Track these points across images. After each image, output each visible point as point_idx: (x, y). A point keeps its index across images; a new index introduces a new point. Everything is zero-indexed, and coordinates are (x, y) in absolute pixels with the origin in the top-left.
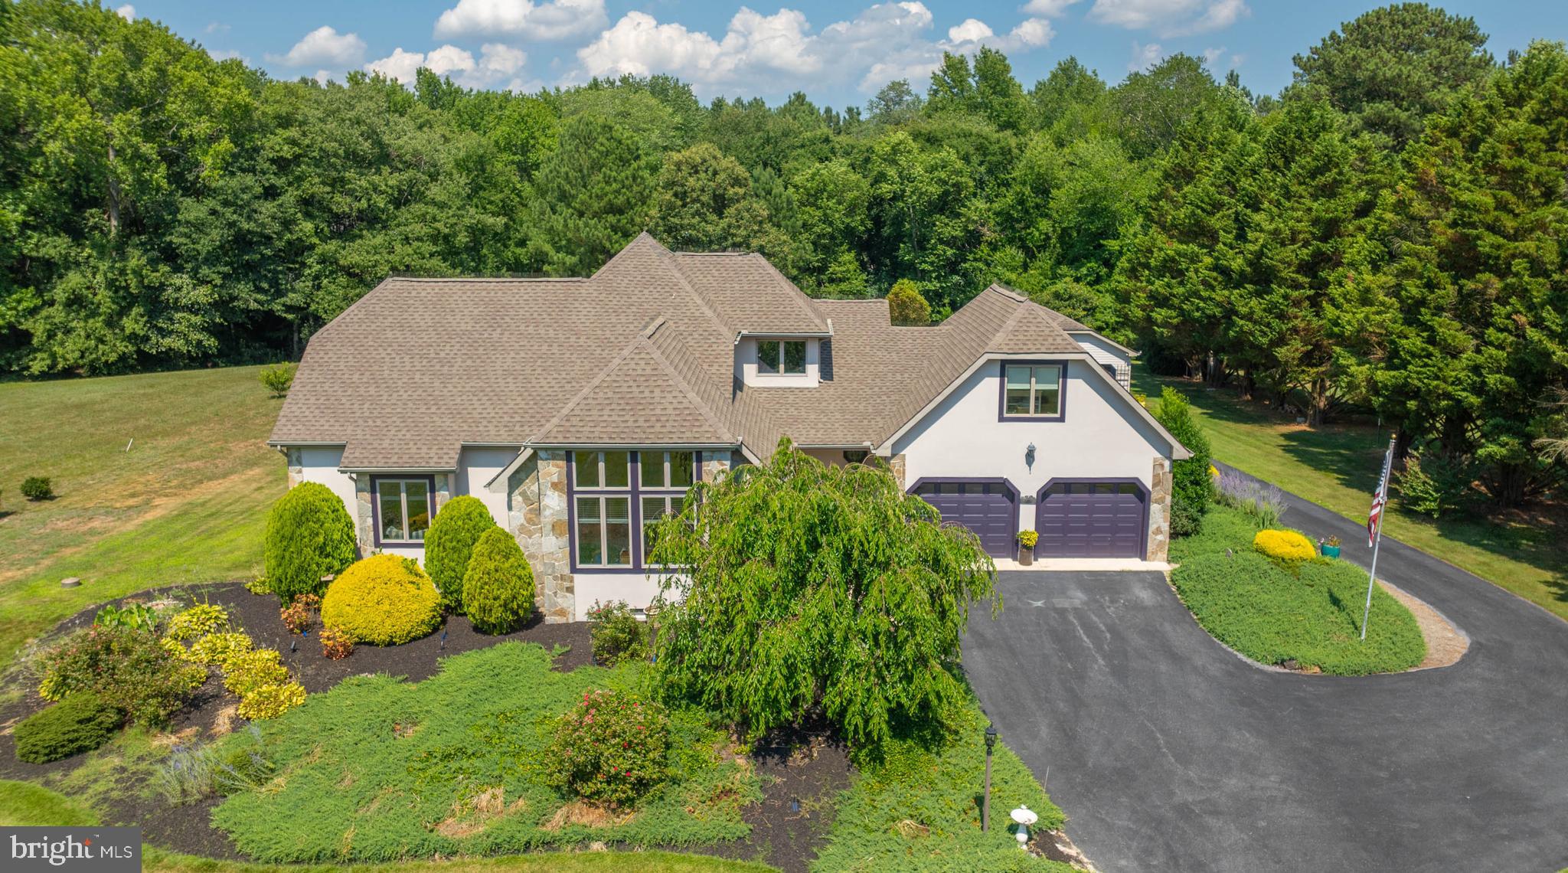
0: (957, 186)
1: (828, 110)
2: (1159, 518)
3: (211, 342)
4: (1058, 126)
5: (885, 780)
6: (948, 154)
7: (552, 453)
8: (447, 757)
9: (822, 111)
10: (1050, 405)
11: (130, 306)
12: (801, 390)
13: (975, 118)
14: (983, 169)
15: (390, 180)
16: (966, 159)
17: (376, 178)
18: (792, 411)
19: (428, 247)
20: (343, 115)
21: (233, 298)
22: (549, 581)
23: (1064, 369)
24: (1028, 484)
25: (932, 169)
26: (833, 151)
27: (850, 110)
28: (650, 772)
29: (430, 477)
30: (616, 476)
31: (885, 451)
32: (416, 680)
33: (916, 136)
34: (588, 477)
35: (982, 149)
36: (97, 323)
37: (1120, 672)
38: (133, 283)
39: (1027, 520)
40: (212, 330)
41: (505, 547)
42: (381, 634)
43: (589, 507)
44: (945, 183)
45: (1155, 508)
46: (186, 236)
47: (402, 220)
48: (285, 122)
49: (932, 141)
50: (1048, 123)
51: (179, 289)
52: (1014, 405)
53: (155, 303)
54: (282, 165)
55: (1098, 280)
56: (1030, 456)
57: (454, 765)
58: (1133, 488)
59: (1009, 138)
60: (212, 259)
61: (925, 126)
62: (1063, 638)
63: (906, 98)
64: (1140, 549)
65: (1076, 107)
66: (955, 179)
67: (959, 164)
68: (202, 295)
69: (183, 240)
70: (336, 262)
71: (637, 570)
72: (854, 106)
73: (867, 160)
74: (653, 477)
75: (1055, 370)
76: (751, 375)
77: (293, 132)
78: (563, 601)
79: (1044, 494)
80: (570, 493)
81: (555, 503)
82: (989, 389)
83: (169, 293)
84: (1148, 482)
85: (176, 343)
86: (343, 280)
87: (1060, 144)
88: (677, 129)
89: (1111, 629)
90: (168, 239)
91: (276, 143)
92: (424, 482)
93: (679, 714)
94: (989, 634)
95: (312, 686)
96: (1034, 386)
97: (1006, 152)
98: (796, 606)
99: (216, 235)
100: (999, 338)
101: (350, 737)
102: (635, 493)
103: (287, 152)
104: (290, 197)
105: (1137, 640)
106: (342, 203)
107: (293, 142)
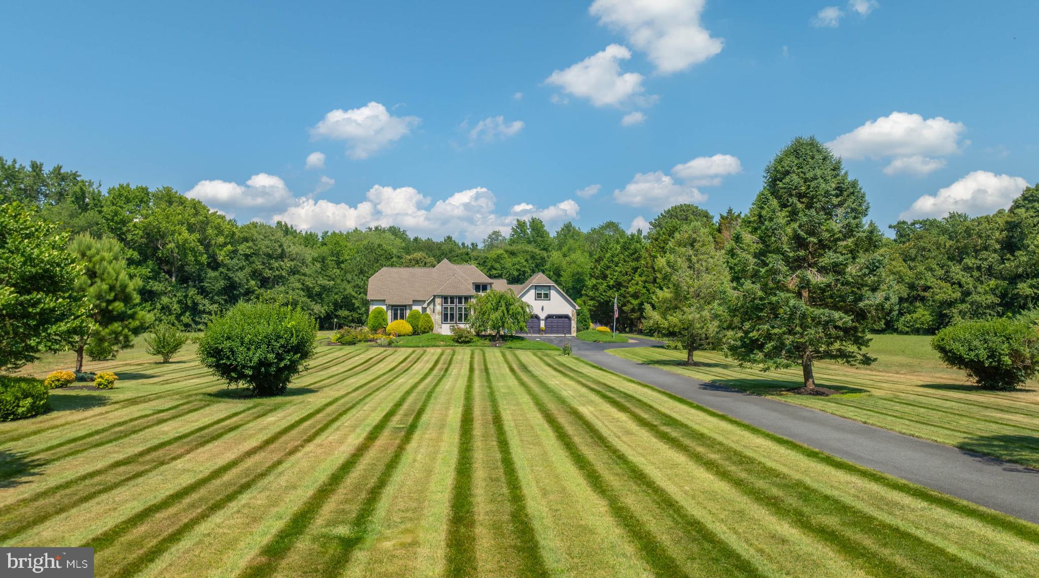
0: (524, 272)
1: (463, 244)
2: (574, 324)
4: (565, 249)
6: (521, 259)
7: (439, 296)
9: (460, 244)
10: (547, 296)
11: (185, 312)
13: (530, 246)
14: (533, 265)
15: (287, 264)
16: (527, 260)
17: (282, 263)
19: (302, 293)
20: (270, 237)
22: (437, 325)
23: (549, 287)
24: (543, 316)
25: (514, 265)
26: (470, 258)
27: (473, 244)
29: (405, 306)
30: (452, 302)
33: (507, 251)
34: (446, 302)
35: (533, 257)
36: (173, 318)
39: (542, 324)
42: (403, 333)
43: (446, 309)
44: (519, 270)
45: (573, 322)
46: (210, 283)
47: (291, 281)
48: (246, 240)
49: (513, 254)
50: (560, 248)
52: (538, 296)
54: (247, 257)
56: (542, 309)
58: (567, 317)
59: (545, 254)
60: (219, 293)
61: (510, 248)
63: (500, 238)
64: (570, 332)
65: (571, 241)
66: (523, 269)
67: (525, 263)
69: (208, 285)
71: (456, 323)
72: (474, 242)
73: (485, 262)
74: (460, 302)
75: (548, 288)
77: (250, 244)
78: (439, 330)
79: (546, 318)
80: (442, 306)
81: (439, 308)
82: (533, 292)
83: (201, 307)
84: (571, 315)
87: (565, 256)
88: (403, 249)
90: (202, 284)
91: (243, 248)
92: (403, 308)
96: (543, 292)
97: (543, 259)
99: (222, 283)
100: (536, 283)
102: (456, 306)
103: (248, 252)
104: (248, 270)
106: (267, 273)
107: (249, 248)
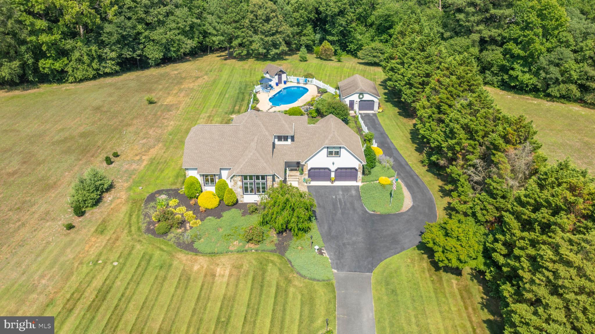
2: (360, 175)
3: (118, 68)
5: (297, 239)
7: (238, 175)
8: (228, 236)
10: (337, 153)
11: (94, 60)
12: (287, 145)
18: (285, 151)
21: (122, 54)
22: (239, 196)
24: (333, 168)
28: (261, 239)
29: (214, 174)
30: (251, 179)
31: (303, 163)
32: (219, 218)
34: (246, 179)
36: (85, 66)
37: (343, 214)
38: (94, 54)
39: (333, 175)
40: (118, 64)
41: (231, 192)
42: (210, 208)
43: (246, 184)
45: (359, 173)
46: (107, 37)
51: (106, 53)
52: (330, 153)
53: (101, 59)
55: (387, 41)
56: (333, 164)
57: (230, 237)
58: (355, 170)
60: (115, 44)
62: (334, 204)
64: (356, 179)
68: (113, 55)
70: (150, 38)
71: (255, 194)
74: (258, 179)
75: (338, 148)
76: (277, 142)
78: (242, 199)
79: (336, 170)
80: (243, 182)
81: (240, 184)
82: (325, 151)
83: (104, 55)
84: (357, 168)
85: (108, 70)
86: (151, 43)
89: (345, 202)
90: (101, 38)
92: (213, 176)
93: (265, 227)
94: (321, 204)
95: (202, 220)
96: (334, 150)
98: (283, 213)
99: (115, 37)
100: (327, 142)
101: (211, 231)
102: (254, 182)
105: (348, 205)
106: (150, 19)
